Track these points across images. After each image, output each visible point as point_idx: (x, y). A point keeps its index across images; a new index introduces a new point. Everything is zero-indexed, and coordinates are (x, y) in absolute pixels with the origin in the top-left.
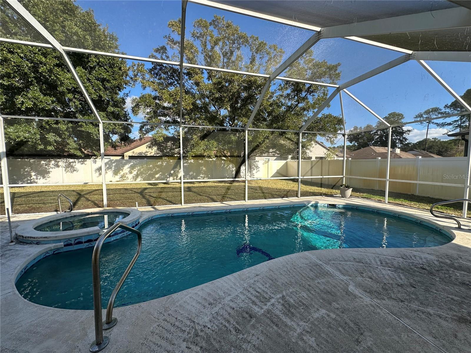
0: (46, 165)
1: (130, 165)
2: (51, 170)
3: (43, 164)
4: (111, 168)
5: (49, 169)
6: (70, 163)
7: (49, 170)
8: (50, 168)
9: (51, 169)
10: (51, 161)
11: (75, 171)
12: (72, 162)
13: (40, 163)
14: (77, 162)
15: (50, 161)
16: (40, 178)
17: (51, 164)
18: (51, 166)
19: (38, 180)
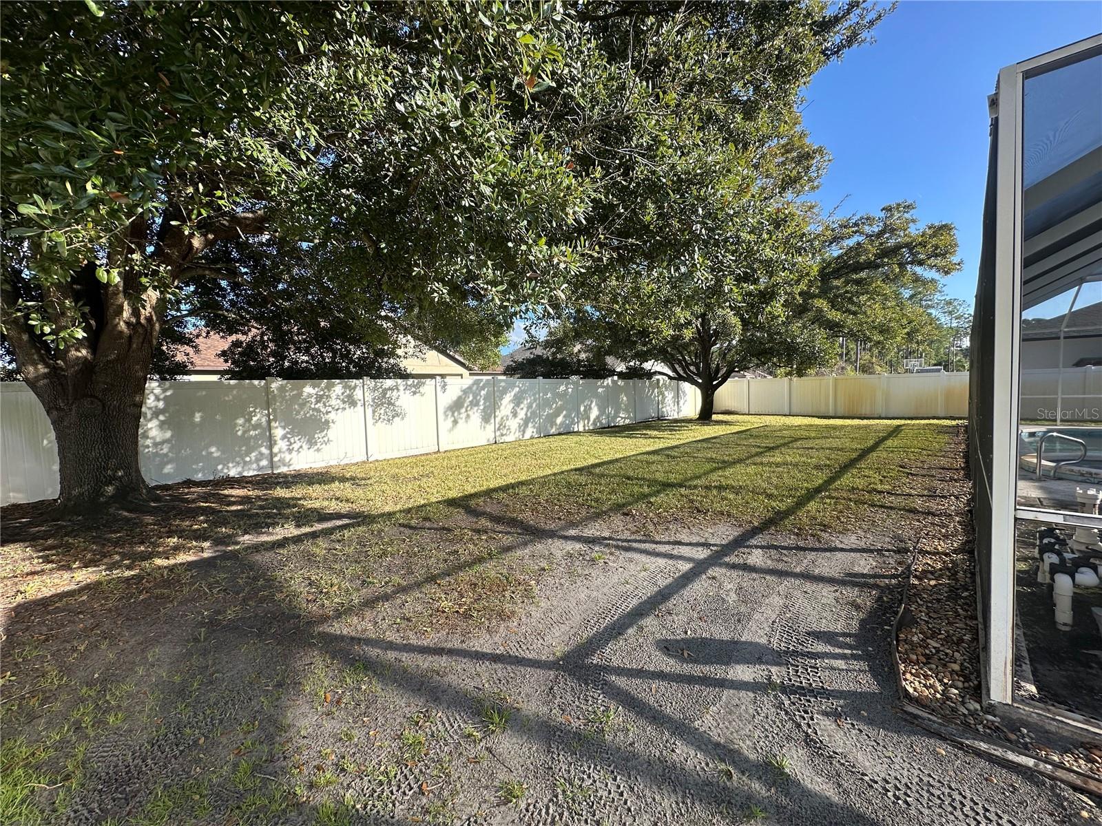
0: (319, 399)
1: (513, 394)
2: (332, 416)
3: (310, 396)
4: (477, 404)
5: (328, 413)
6: (385, 391)
7: (327, 417)
8: (330, 409)
9: (333, 413)
10: (334, 385)
11: (398, 415)
12: (390, 389)
13: (300, 394)
14: (401, 388)
15: (328, 388)
16: (301, 447)
17: (333, 396)
18: (333, 402)
19: (294, 453)
